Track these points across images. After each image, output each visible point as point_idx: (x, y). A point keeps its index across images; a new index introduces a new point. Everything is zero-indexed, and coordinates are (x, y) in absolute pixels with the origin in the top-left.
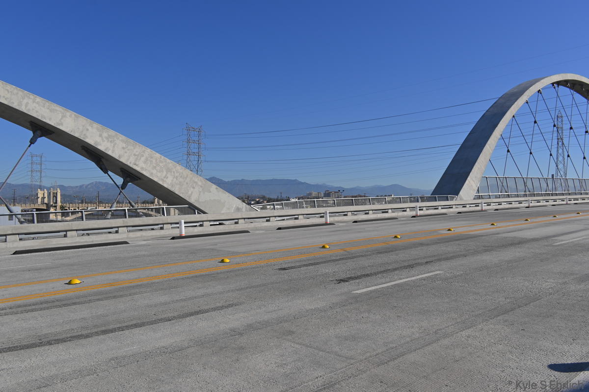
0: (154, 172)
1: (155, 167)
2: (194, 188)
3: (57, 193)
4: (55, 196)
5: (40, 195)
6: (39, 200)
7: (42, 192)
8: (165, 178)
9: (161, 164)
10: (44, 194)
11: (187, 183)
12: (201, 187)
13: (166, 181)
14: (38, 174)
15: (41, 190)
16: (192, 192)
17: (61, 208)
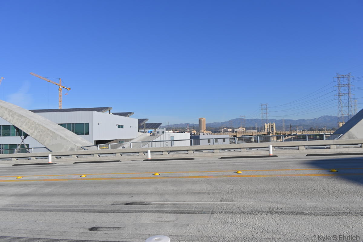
0: (29, 130)
1: (29, 128)
2: (47, 137)
3: (273, 125)
4: (272, 127)
5: (266, 127)
6: (266, 130)
7: (267, 125)
8: (33, 132)
9: (33, 126)
10: (268, 126)
11: (44, 135)
12: (52, 136)
13: (33, 134)
14: (266, 115)
15: (267, 124)
16: (46, 140)
17: (276, 134)
